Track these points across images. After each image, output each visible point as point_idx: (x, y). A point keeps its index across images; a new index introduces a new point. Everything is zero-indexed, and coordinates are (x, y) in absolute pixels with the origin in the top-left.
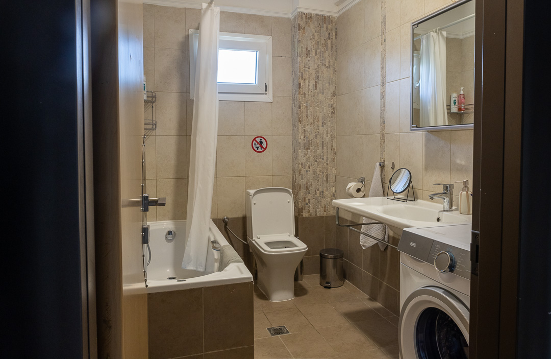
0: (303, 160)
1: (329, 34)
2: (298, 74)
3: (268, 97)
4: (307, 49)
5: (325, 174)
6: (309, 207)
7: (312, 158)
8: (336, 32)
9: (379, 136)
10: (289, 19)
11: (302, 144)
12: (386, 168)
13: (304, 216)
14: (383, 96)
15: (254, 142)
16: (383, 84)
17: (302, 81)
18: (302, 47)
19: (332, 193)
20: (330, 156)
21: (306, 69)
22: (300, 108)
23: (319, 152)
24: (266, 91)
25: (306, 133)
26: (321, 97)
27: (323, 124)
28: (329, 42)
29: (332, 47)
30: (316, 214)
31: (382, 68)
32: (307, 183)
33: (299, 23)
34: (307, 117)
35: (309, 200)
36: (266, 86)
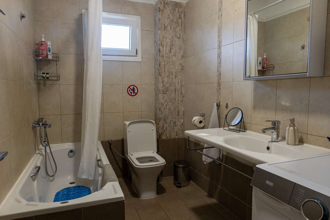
0: (162, 101)
1: (180, 15)
2: (159, 42)
3: (139, 59)
4: (164, 25)
5: (177, 110)
6: (166, 133)
7: (168, 100)
8: (184, 14)
9: (216, 85)
10: (152, 5)
11: (161, 91)
12: (221, 107)
13: (163, 138)
14: (219, 56)
15: (129, 89)
16: (220, 47)
17: (161, 47)
18: (161, 24)
19: (181, 123)
20: (180, 99)
21: (164, 39)
22: (160, 65)
23: (173, 95)
24: (137, 54)
25: (164, 82)
26: (174, 58)
27: (175, 76)
28: (180, 20)
29: (181, 24)
30: (171, 137)
31: (219, 36)
32: (165, 117)
33: (159, 6)
34: (165, 72)
35: (166, 128)
36: (137, 51)
